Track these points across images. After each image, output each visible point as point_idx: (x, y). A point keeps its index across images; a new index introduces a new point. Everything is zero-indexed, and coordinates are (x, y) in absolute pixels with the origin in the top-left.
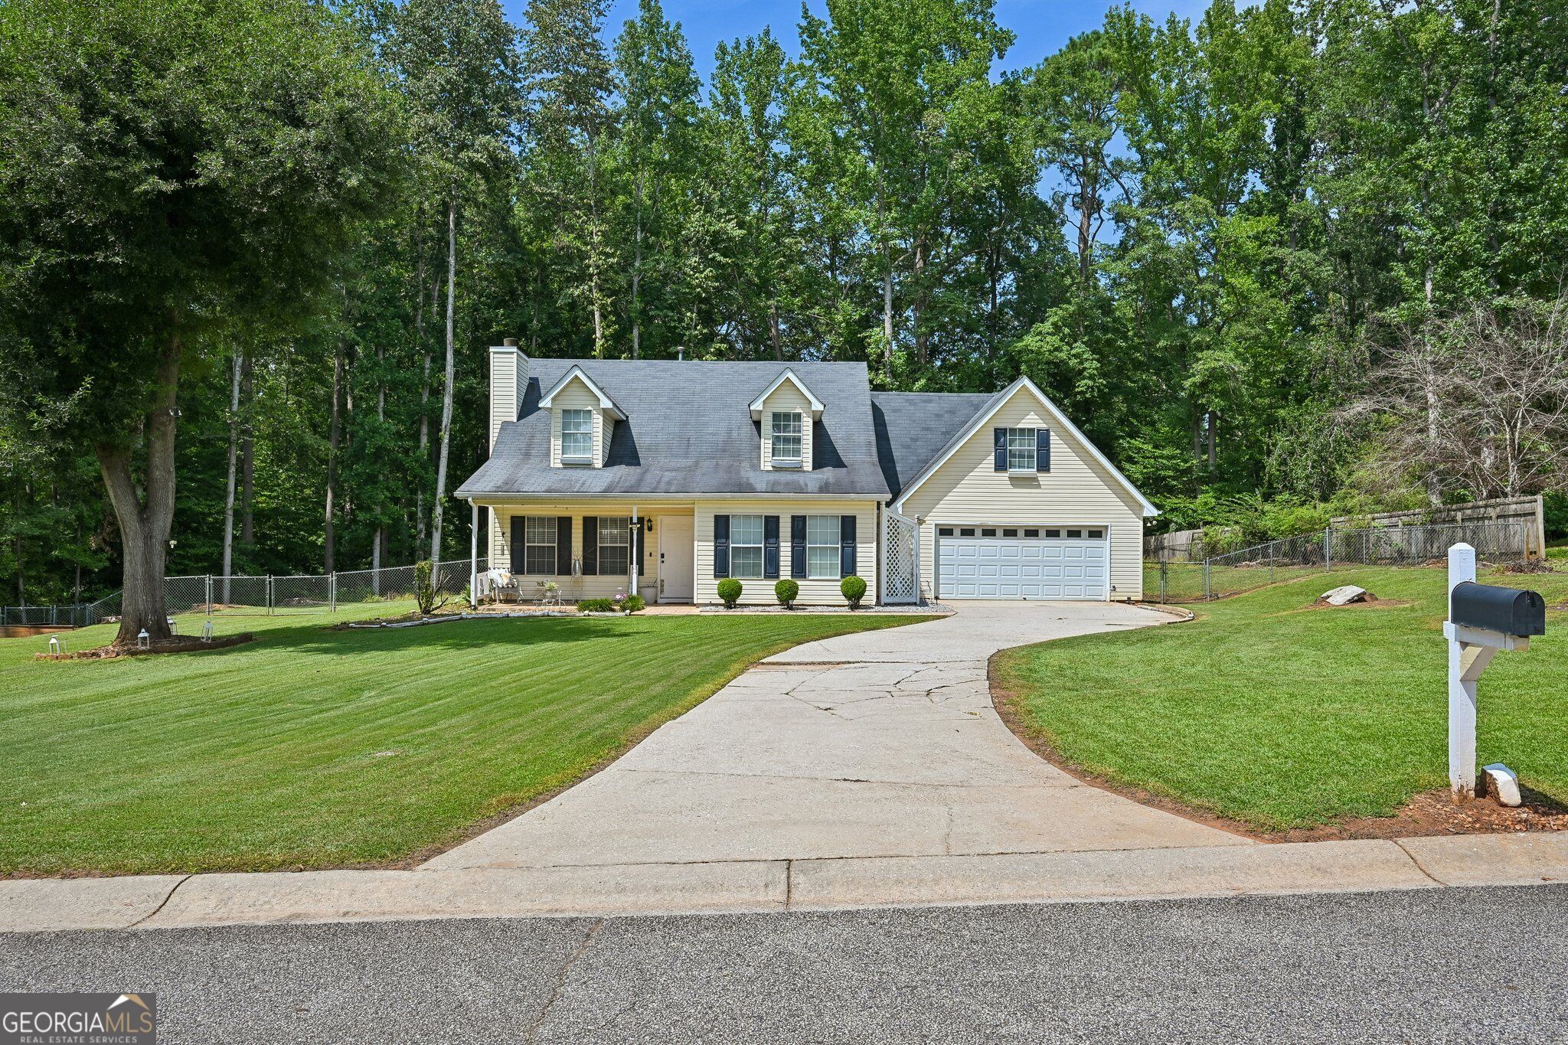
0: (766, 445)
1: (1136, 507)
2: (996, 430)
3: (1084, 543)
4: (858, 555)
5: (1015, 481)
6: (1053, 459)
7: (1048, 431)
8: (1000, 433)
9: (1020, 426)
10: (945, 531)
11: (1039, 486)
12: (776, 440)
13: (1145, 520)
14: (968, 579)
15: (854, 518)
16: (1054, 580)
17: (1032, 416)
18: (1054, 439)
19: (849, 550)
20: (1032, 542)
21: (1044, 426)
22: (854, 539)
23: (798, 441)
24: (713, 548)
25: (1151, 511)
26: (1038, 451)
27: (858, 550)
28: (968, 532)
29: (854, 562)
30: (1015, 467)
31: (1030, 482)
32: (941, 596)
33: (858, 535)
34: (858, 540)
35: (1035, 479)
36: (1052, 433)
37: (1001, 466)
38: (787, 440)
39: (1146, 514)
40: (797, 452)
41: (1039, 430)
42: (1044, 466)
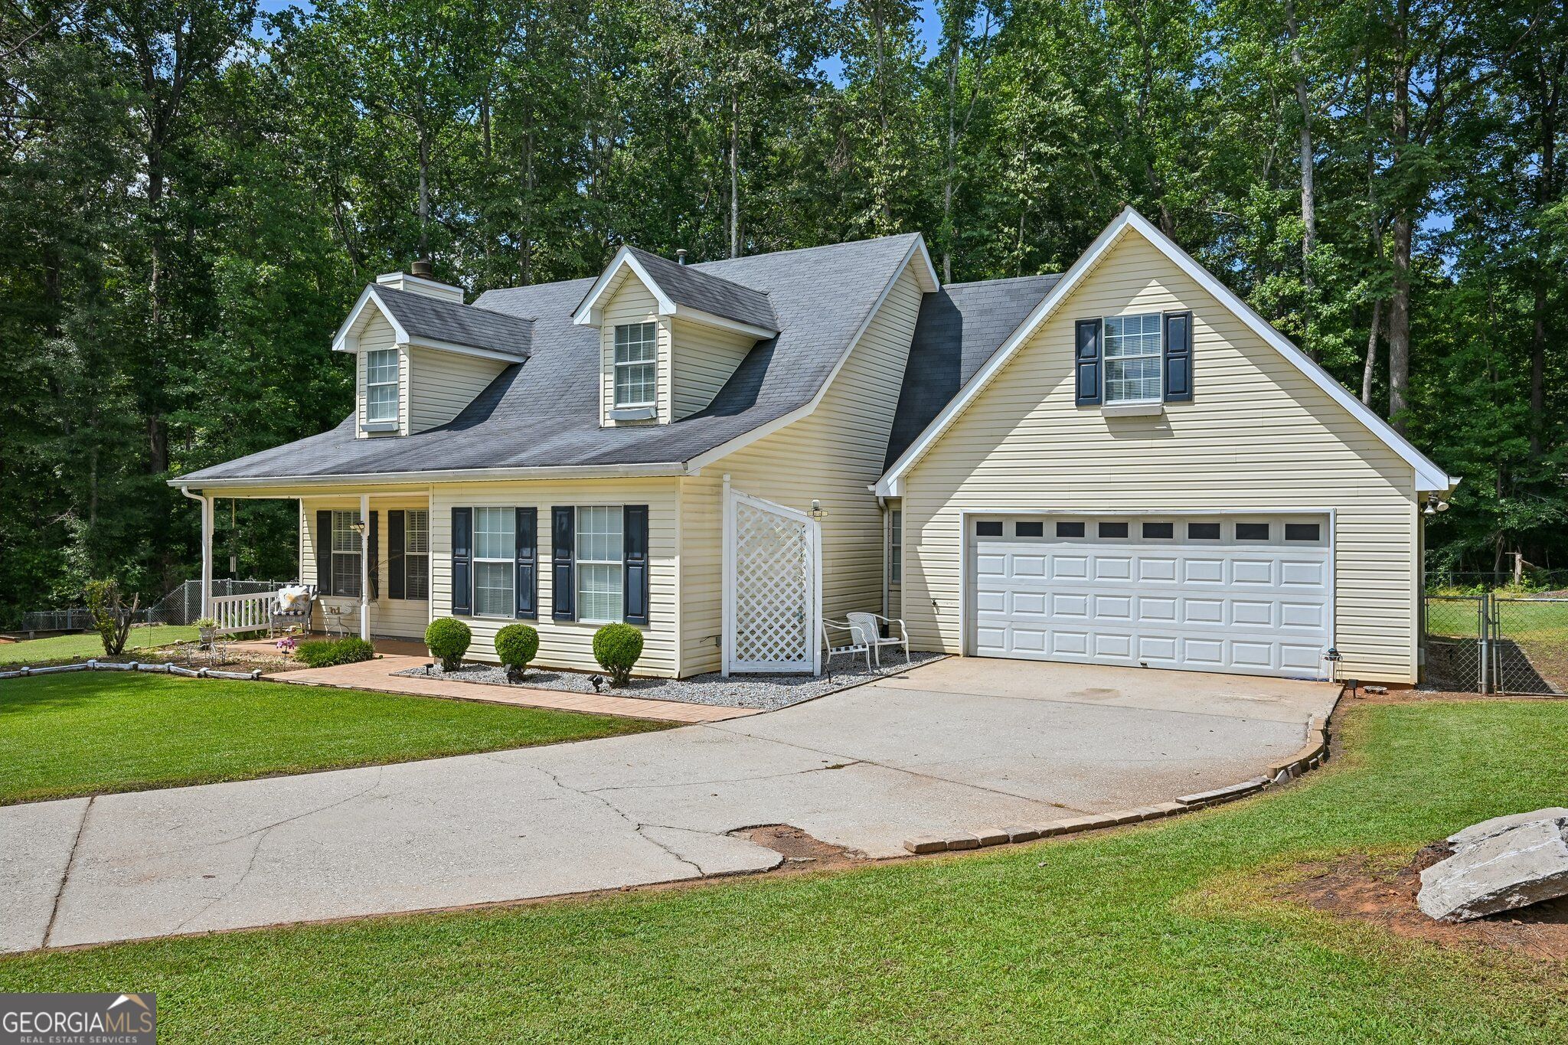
0: (607, 383)
1: (1398, 474)
2: (1079, 324)
3: (1276, 552)
4: (652, 580)
5: (1119, 424)
6: (1201, 374)
7: (1187, 316)
8: (1086, 329)
9: (1127, 312)
10: (989, 528)
11: (1168, 433)
12: (620, 373)
13: (1424, 500)
14: (1030, 621)
15: (645, 509)
16: (1208, 630)
17: (1154, 288)
18: (1201, 331)
19: (635, 571)
20: (1159, 548)
21: (1180, 307)
22: (644, 549)
23: (650, 371)
24: (449, 564)
25: (1434, 479)
26: (1167, 359)
27: (652, 570)
28: (1029, 529)
29: (645, 595)
30: (1119, 396)
31: (1152, 424)
32: (981, 651)
33: (651, 543)
34: (651, 552)
35: (1161, 418)
36: (1197, 321)
37: (1088, 396)
38: (636, 372)
39: (1422, 485)
40: (650, 393)
41: (1167, 317)
42: (1180, 389)
